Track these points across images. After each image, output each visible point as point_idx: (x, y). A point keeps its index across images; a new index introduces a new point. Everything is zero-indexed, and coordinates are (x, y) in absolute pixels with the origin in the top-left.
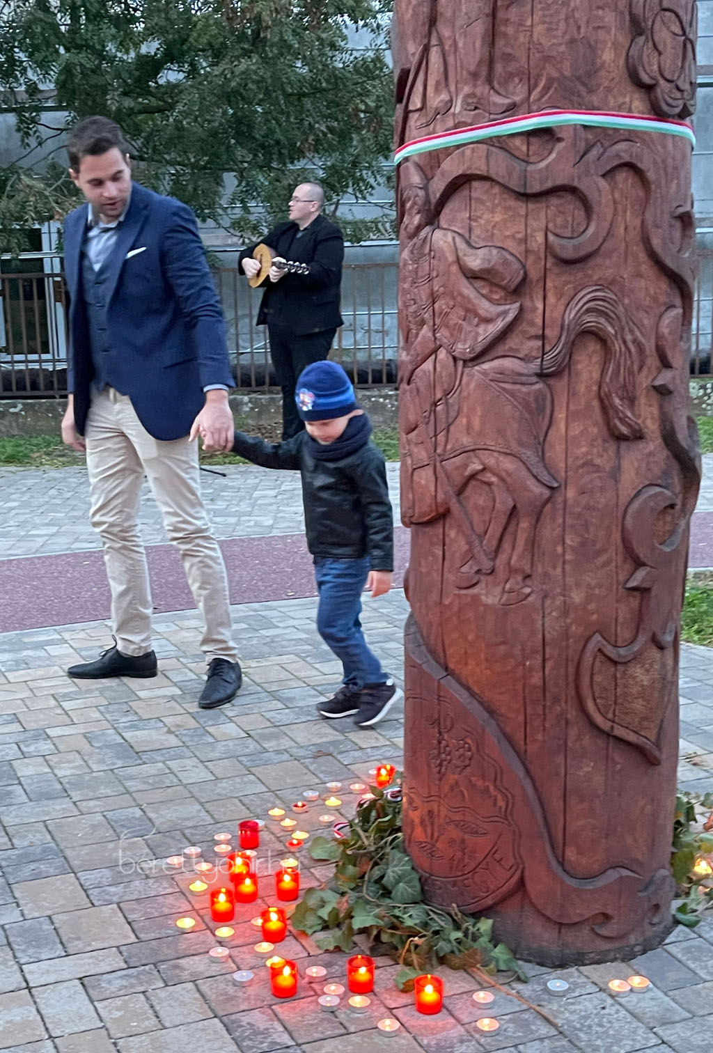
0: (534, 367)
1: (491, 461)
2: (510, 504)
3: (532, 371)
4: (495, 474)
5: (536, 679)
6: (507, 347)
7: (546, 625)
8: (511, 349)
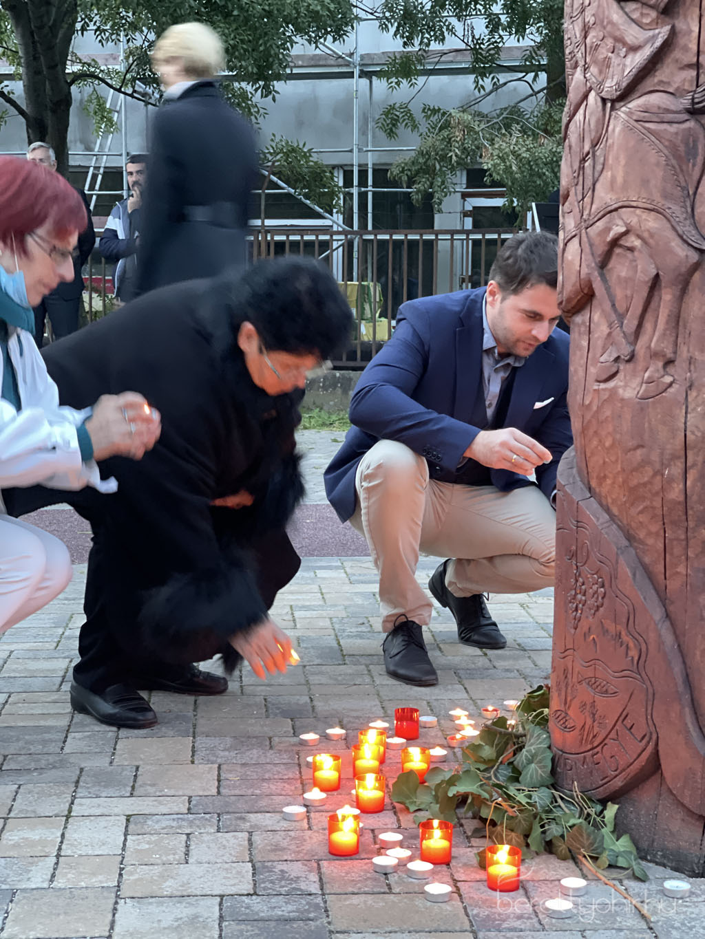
0: (685, 102)
1: (634, 221)
2: (654, 272)
3: (682, 107)
4: (639, 237)
5: (675, 493)
6: (656, 80)
7: (688, 423)
8: (661, 82)
